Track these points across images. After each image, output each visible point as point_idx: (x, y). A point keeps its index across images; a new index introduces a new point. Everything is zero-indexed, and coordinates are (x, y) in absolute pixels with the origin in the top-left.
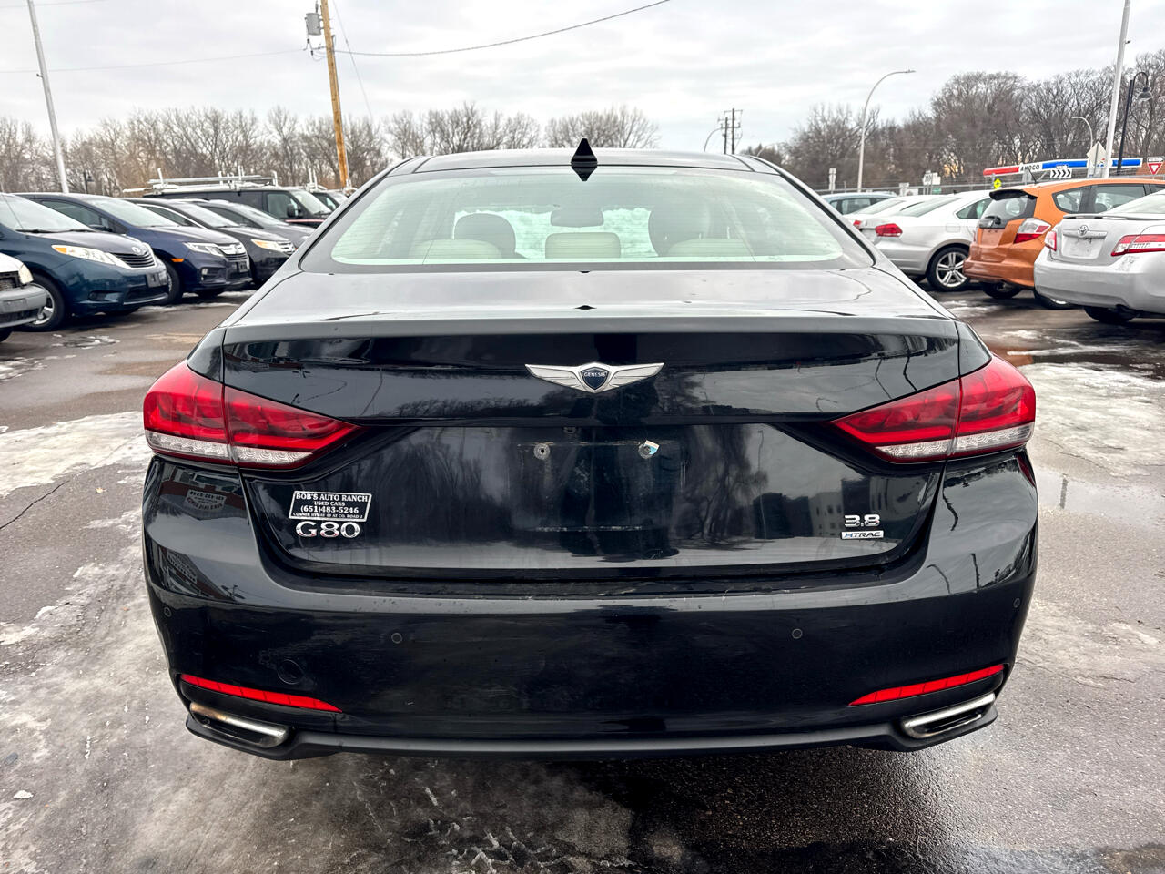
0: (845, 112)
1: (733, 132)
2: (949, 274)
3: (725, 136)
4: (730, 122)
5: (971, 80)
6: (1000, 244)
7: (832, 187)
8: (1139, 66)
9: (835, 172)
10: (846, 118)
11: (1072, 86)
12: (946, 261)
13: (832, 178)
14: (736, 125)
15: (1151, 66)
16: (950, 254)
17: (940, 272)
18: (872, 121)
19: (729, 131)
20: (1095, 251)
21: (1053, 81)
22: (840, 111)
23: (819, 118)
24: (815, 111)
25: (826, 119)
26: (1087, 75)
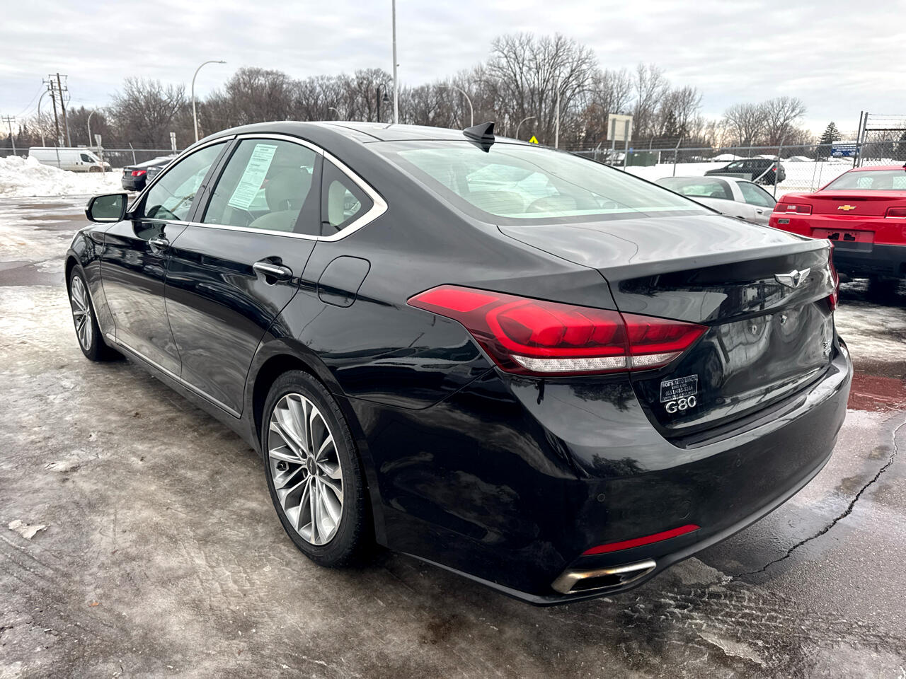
0: (156, 86)
1: (61, 93)
3: (53, 97)
4: (56, 85)
5: (255, 73)
7: (174, 147)
8: (357, 77)
9: (175, 136)
10: (159, 92)
11: (320, 86)
13: (173, 140)
14: (63, 88)
15: (364, 79)
18: (180, 96)
19: (57, 93)
21: (308, 81)
22: (152, 85)
23: (134, 90)
24: (130, 83)
25: (141, 90)
26: (329, 79)
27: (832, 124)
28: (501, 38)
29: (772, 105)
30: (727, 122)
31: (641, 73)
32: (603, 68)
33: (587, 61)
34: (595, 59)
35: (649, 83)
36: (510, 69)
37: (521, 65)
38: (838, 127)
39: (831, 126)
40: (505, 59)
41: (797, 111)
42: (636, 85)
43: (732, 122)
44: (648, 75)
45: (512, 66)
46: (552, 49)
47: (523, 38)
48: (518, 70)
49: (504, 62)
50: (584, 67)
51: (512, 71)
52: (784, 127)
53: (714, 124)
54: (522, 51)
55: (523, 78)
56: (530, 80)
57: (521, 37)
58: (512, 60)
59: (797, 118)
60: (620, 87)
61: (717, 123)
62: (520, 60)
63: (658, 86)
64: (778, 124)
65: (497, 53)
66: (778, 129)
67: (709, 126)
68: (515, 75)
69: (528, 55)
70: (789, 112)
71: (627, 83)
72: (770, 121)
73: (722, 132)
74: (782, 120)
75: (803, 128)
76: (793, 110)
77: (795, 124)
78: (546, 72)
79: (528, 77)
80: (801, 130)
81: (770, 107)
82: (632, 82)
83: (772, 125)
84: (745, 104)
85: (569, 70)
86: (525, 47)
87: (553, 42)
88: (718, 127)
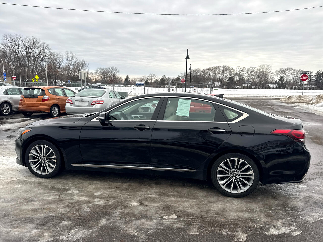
2: (5, 111)
6: (36, 102)
12: (3, 107)
16: (4, 105)
17: (2, 110)
20: (86, 104)
27: (127, 75)
28: (7, 35)
29: (110, 68)
30: (97, 73)
31: (67, 54)
32: (53, 51)
33: (47, 48)
34: (50, 48)
35: (70, 58)
36: (12, 47)
37: (18, 46)
38: (129, 76)
39: (127, 76)
40: (10, 43)
41: (117, 71)
42: (66, 58)
43: (98, 73)
44: (70, 55)
45: (14, 46)
46: (31, 42)
47: (18, 36)
48: (16, 48)
49: (9, 44)
50: (46, 50)
51: (14, 49)
52: (114, 75)
53: (93, 73)
54: (18, 41)
55: (19, 51)
56: (22, 52)
57: (17, 36)
58: (13, 44)
59: (117, 73)
60: (60, 58)
61: (94, 73)
62: (17, 44)
63: (74, 59)
64: (112, 74)
65: (5, 41)
66: (112, 76)
67: (91, 74)
68: (15, 50)
69: (20, 43)
70: (115, 71)
71: (62, 57)
72: (110, 73)
73: (95, 76)
74: (113, 73)
75: (120, 76)
76: (116, 71)
77: (117, 74)
78: (29, 50)
79: (21, 51)
80: (119, 76)
81: (109, 69)
82: (64, 57)
83: (110, 74)
84: (102, 67)
85: (39, 50)
86: (19, 40)
87: (32, 39)
88: (94, 74)
